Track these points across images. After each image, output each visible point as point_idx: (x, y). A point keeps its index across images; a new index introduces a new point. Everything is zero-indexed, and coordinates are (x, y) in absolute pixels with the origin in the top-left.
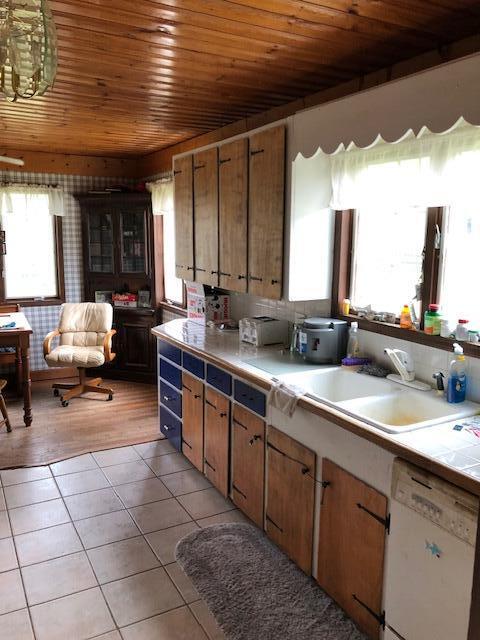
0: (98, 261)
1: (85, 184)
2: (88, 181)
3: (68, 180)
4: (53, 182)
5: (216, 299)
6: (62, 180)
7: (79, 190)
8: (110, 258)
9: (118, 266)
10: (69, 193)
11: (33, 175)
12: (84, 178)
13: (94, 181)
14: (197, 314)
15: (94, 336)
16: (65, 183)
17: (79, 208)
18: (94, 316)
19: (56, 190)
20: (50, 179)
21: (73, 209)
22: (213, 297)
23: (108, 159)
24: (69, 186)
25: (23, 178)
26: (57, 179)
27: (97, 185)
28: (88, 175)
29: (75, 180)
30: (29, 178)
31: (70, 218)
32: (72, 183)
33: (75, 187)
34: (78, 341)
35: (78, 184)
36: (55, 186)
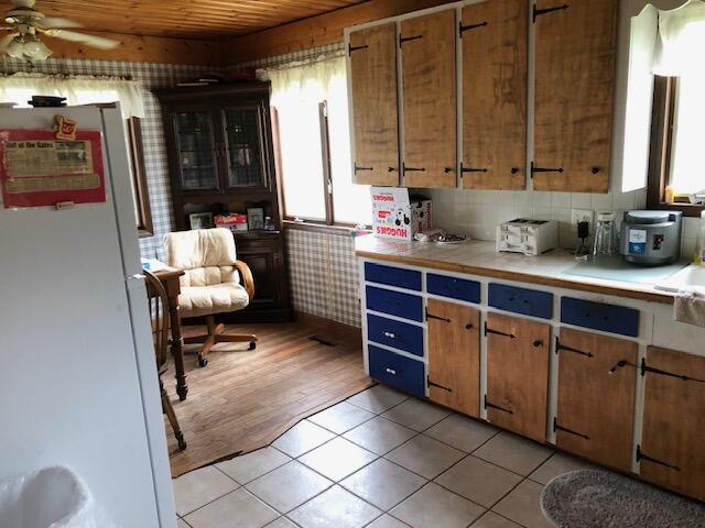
0: (194, 174)
1: (163, 74)
2: (167, 70)
3: (143, 70)
4: (124, 73)
5: (420, 206)
6: (135, 69)
7: (156, 82)
8: (212, 169)
9: (224, 180)
10: (146, 87)
11: (97, 63)
12: (162, 66)
13: (174, 71)
14: (396, 227)
15: (217, 271)
16: (140, 74)
17: (158, 108)
18: (211, 246)
19: (130, 83)
20: (120, 69)
21: (152, 108)
22: (417, 204)
23: (188, 41)
24: (144, 78)
25: (84, 68)
26: (128, 69)
27: (178, 75)
28: (166, 63)
29: (151, 70)
30: (93, 68)
31: (149, 120)
32: (148, 74)
33: (152, 78)
34: (196, 280)
35: (156, 74)
36: (128, 78)
